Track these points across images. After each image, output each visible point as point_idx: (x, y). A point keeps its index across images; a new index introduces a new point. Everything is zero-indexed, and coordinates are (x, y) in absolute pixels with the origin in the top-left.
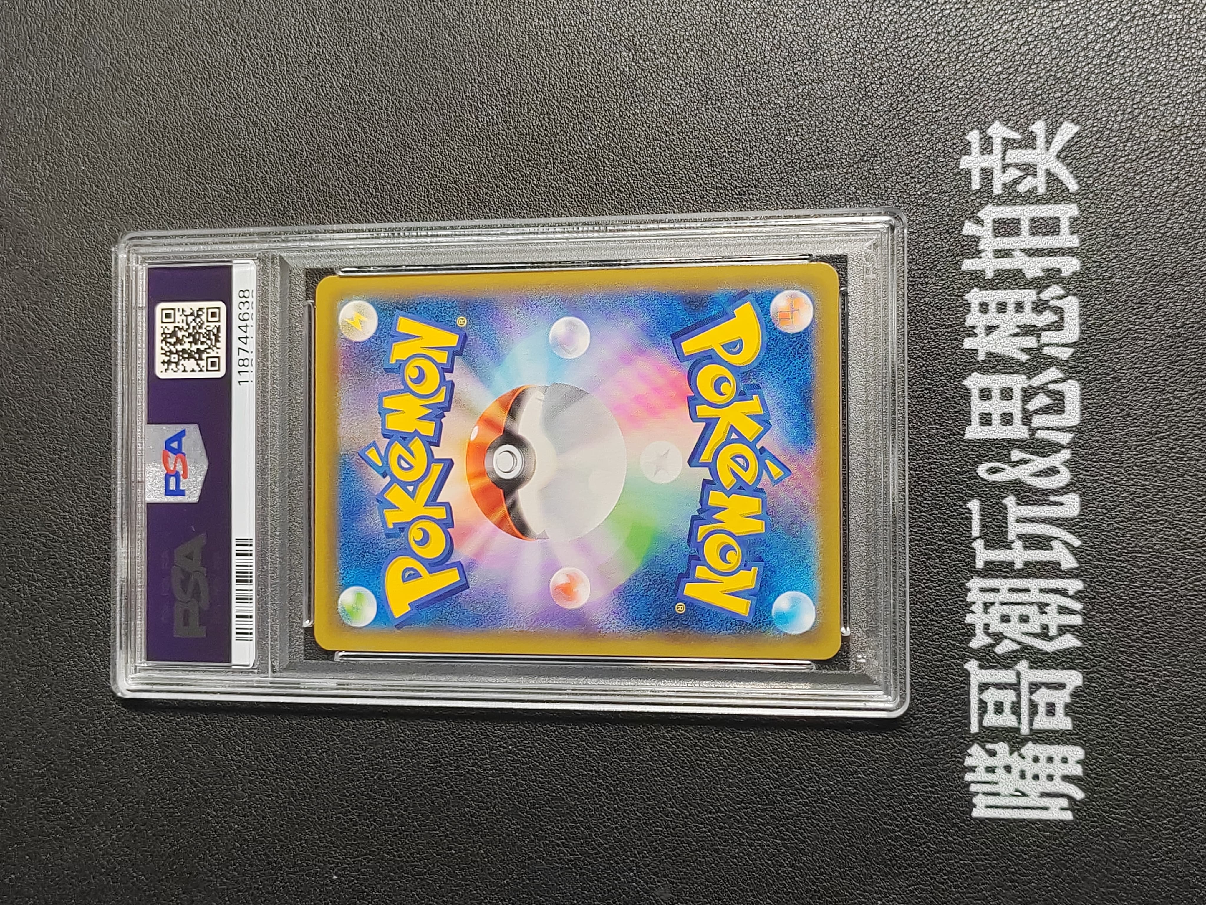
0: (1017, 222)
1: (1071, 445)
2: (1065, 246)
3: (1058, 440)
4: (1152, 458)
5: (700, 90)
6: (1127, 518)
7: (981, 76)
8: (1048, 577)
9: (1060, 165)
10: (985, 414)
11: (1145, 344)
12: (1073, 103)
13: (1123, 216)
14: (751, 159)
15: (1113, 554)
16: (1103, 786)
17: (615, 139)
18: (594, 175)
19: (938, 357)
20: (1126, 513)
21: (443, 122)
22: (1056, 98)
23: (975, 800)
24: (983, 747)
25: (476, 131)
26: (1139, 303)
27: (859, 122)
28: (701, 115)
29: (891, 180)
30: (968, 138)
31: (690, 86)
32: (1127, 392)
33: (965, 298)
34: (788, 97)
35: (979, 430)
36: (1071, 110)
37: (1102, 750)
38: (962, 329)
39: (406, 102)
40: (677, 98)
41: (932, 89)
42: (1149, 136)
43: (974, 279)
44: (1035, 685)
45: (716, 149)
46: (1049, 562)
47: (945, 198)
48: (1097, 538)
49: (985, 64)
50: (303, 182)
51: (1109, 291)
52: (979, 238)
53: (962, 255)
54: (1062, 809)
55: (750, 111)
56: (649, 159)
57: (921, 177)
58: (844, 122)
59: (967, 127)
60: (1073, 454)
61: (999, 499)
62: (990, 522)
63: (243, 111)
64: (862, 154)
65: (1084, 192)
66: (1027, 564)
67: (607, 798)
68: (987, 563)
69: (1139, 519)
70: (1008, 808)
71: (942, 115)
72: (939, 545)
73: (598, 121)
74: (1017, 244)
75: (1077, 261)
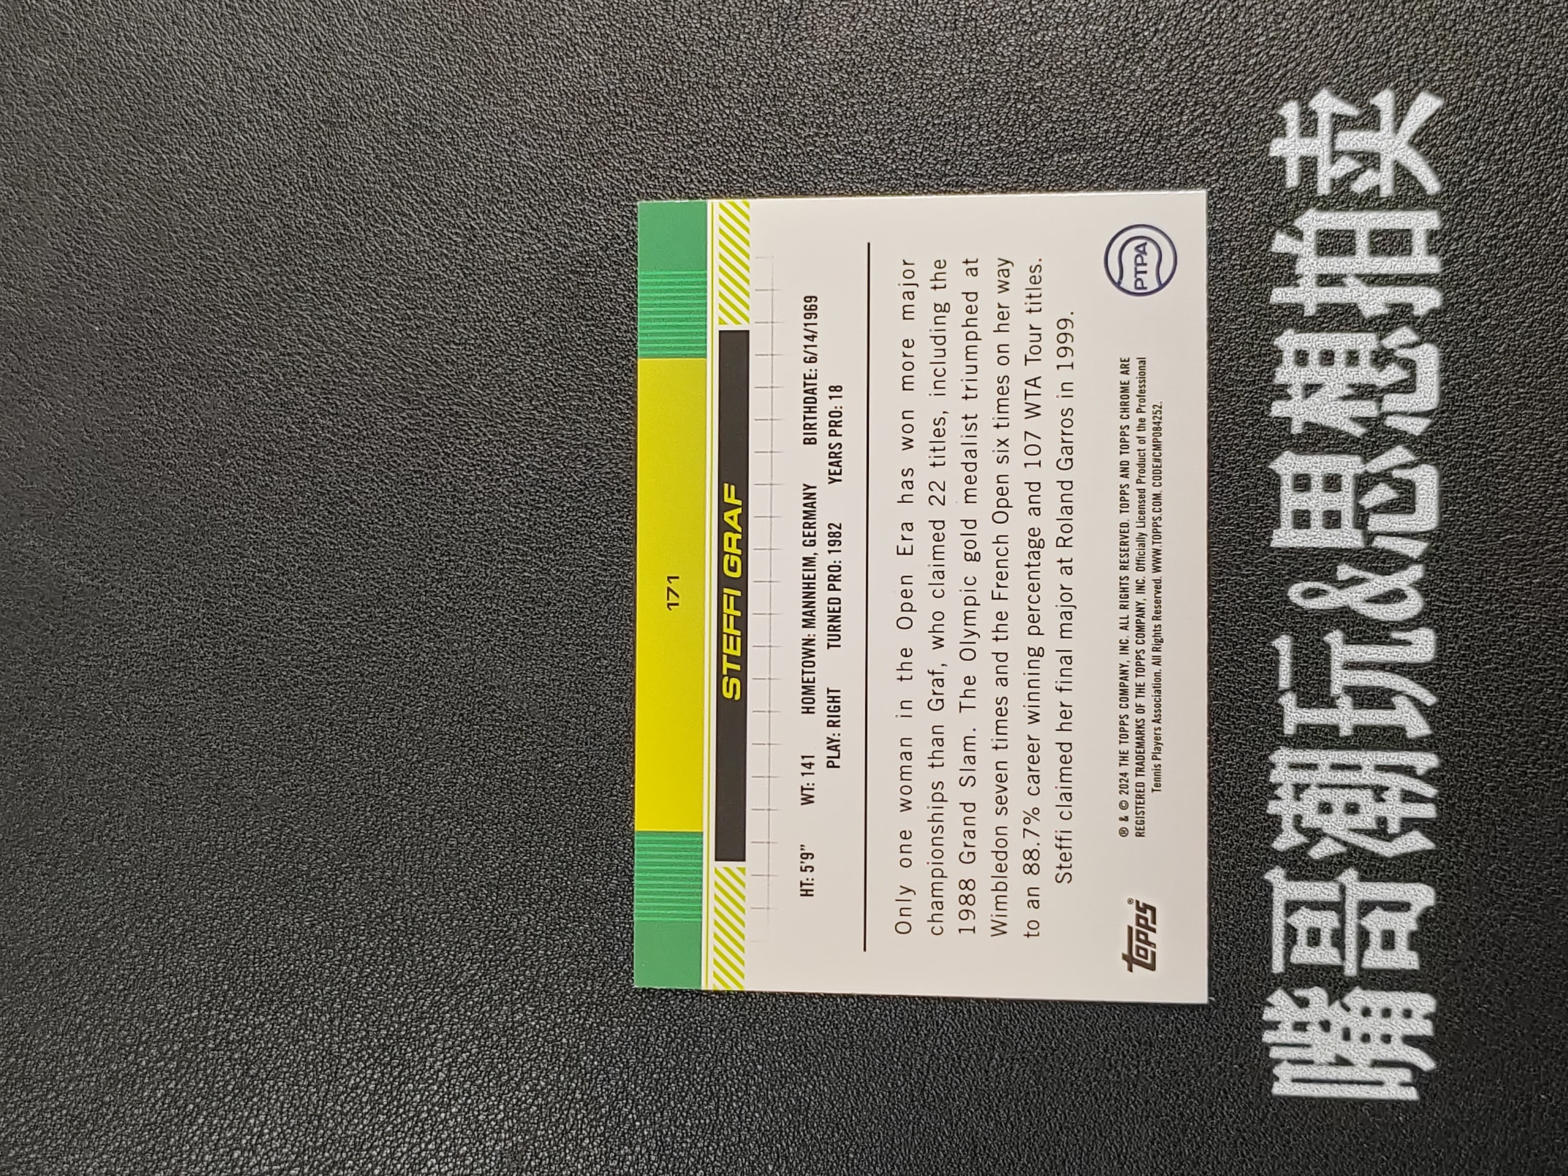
0: (1350, 235)
1: (1425, 559)
2: (1419, 272)
3: (1406, 552)
4: (1539, 579)
5: (894, 34)
6: (1503, 665)
8: (1388, 747)
9: (1414, 154)
10: (1302, 511)
11: (1533, 414)
12: (1434, 66)
14: (967, 136)
15: (1482, 717)
17: (769, 103)
18: (738, 152)
20: (1501, 657)
22: (1409, 59)
24: (1290, 994)
25: (564, 85)
26: (1524, 355)
30: (1281, 112)
32: (1506, 484)
33: (1275, 343)
34: (1022, 46)
36: (1430, 75)
38: (1268, 388)
39: (463, 40)
40: (860, 45)
43: (1287, 317)
44: (1367, 904)
46: (1390, 727)
47: (1247, 199)
48: (1459, 693)
51: (1481, 337)
52: (1296, 257)
53: (1270, 281)
54: (1404, 1084)
57: (1212, 167)
59: (1280, 97)
60: (1426, 571)
61: (1318, 635)
62: (1306, 667)
65: (1446, 194)
66: (1357, 729)
68: (1300, 727)
69: (1519, 666)
70: (1324, 1082)
71: (1245, 79)
73: (744, 75)
74: (1351, 267)
75: (1437, 293)
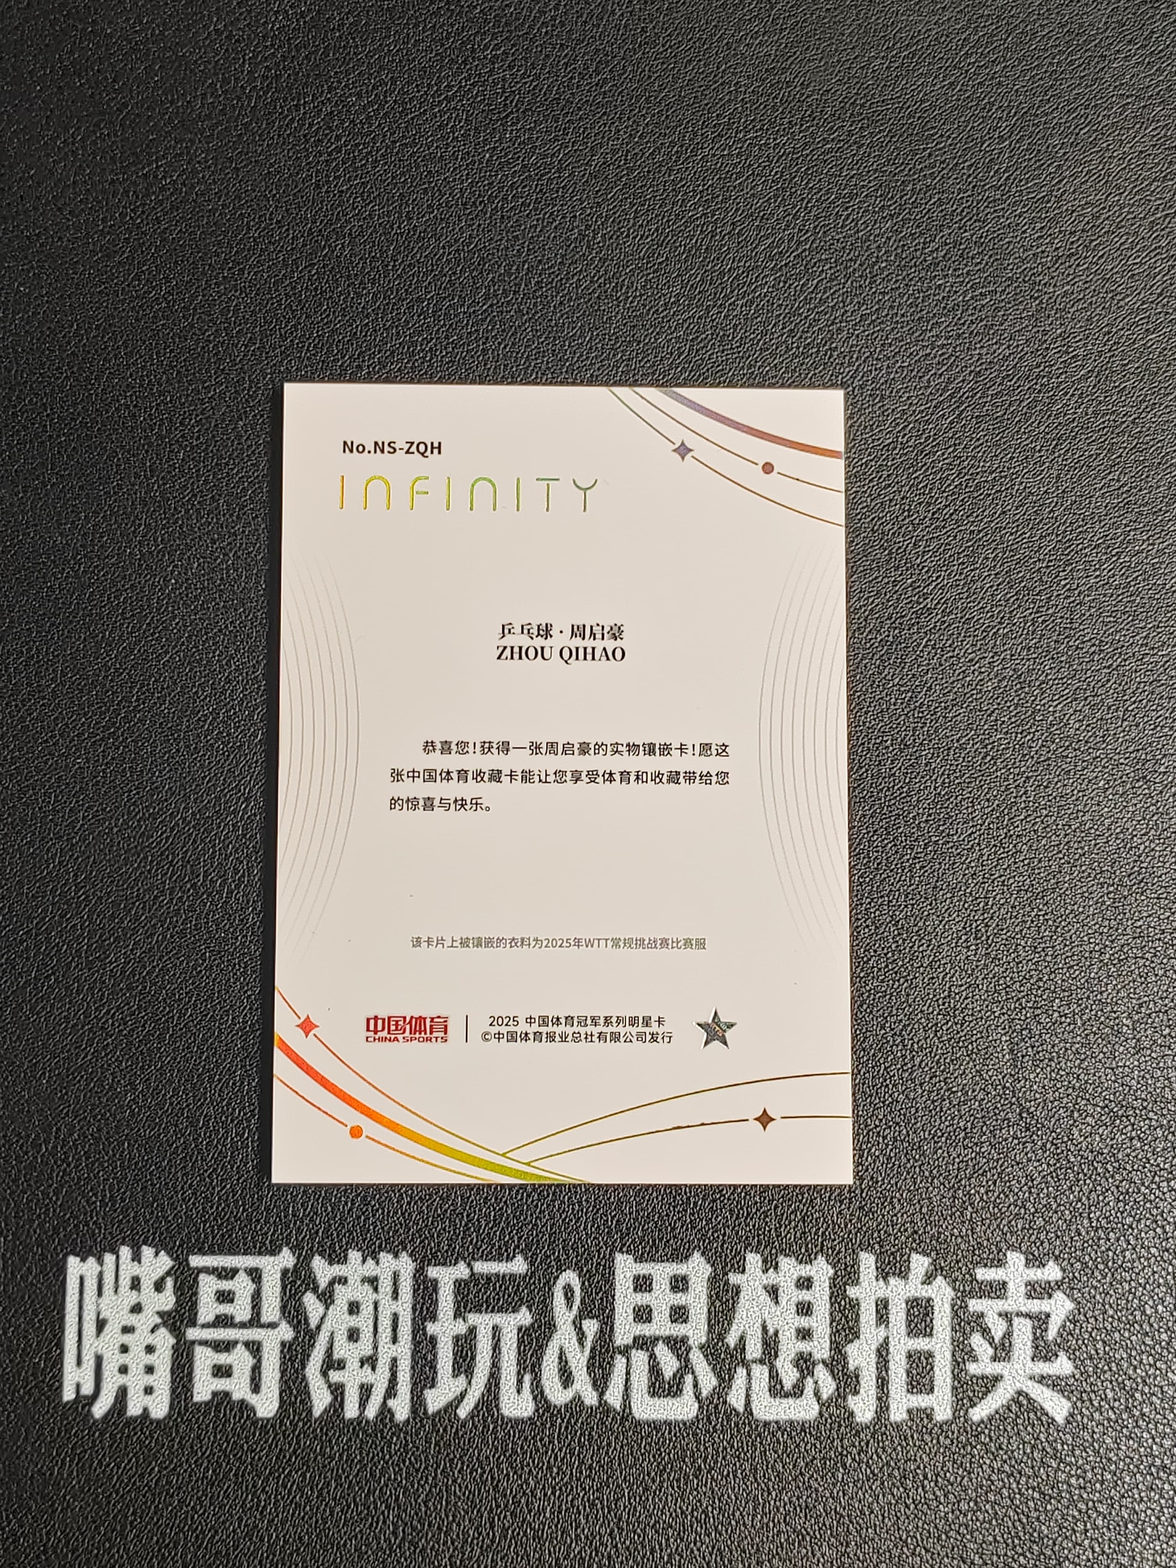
0: (928, 1331)
1: (604, 1407)
2: (891, 1401)
3: (611, 1388)
4: (583, 1521)
5: (1129, 876)
6: (497, 1485)
7: (1140, 1284)
8: (415, 1371)
9: (1008, 1396)
10: (651, 1284)
11: (749, 1515)
12: (1097, 1415)
13: (932, 1484)
14: (1027, 949)
15: (445, 1464)
16: (111, 1446)
17: (1060, 750)
18: (1010, 718)
19: (735, 1216)
20: (505, 1483)
21: (1091, 497)
22: (1105, 1390)
23: (91, 1261)
24: (168, 1273)
25: (1078, 545)
26: (807, 1507)
27: (1077, 1106)
28: (1092, 875)
29: (993, 1151)
30: (1051, 1263)
31: (1136, 861)
32: (679, 1487)
33: (820, 1257)
34: (1117, 1003)
35: (628, 1275)
36: (1087, 1413)
37: (164, 1445)
38: (774, 1251)
39: (1124, 442)
40: (1118, 842)
41: (1122, 1213)
42: (1047, 1523)
43: (845, 1269)
44: (258, 1350)
45: (1043, 896)
46: (435, 1372)
47: (964, 1231)
48: (469, 1440)
49: (1156, 1290)
50: (1009, 286)
51: (825, 1463)
52: (905, 1277)
53: (881, 1253)
54: (78, 1386)
55: (1097, 948)
56: (1031, 799)
57: (996, 1194)
58: (1078, 1085)
59: (1066, 1262)
60: (592, 1408)
61: (527, 1301)
62: (495, 1289)
63: (1116, 198)
64: (1030, 1111)
65: (969, 1429)
66: (433, 1340)
67: (97, 723)
68: (435, 1283)
69: (496, 1502)
70: (81, 1308)
71: (1084, 1227)
72: (462, 1214)
73: (1088, 725)
74: (895, 1333)
75: (870, 1419)
